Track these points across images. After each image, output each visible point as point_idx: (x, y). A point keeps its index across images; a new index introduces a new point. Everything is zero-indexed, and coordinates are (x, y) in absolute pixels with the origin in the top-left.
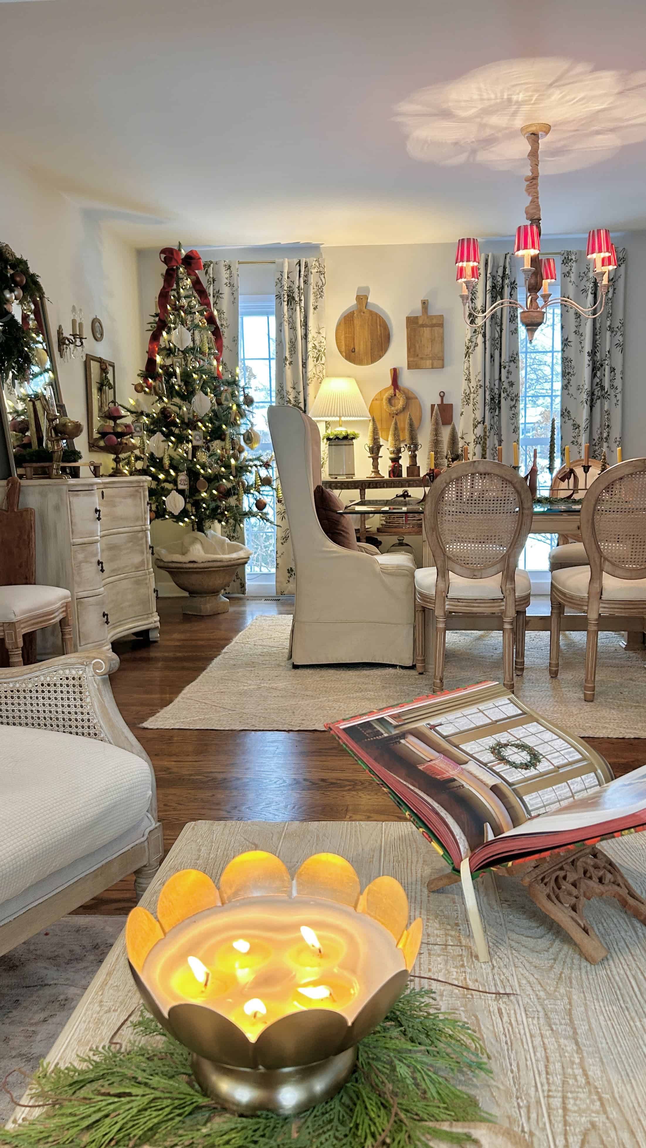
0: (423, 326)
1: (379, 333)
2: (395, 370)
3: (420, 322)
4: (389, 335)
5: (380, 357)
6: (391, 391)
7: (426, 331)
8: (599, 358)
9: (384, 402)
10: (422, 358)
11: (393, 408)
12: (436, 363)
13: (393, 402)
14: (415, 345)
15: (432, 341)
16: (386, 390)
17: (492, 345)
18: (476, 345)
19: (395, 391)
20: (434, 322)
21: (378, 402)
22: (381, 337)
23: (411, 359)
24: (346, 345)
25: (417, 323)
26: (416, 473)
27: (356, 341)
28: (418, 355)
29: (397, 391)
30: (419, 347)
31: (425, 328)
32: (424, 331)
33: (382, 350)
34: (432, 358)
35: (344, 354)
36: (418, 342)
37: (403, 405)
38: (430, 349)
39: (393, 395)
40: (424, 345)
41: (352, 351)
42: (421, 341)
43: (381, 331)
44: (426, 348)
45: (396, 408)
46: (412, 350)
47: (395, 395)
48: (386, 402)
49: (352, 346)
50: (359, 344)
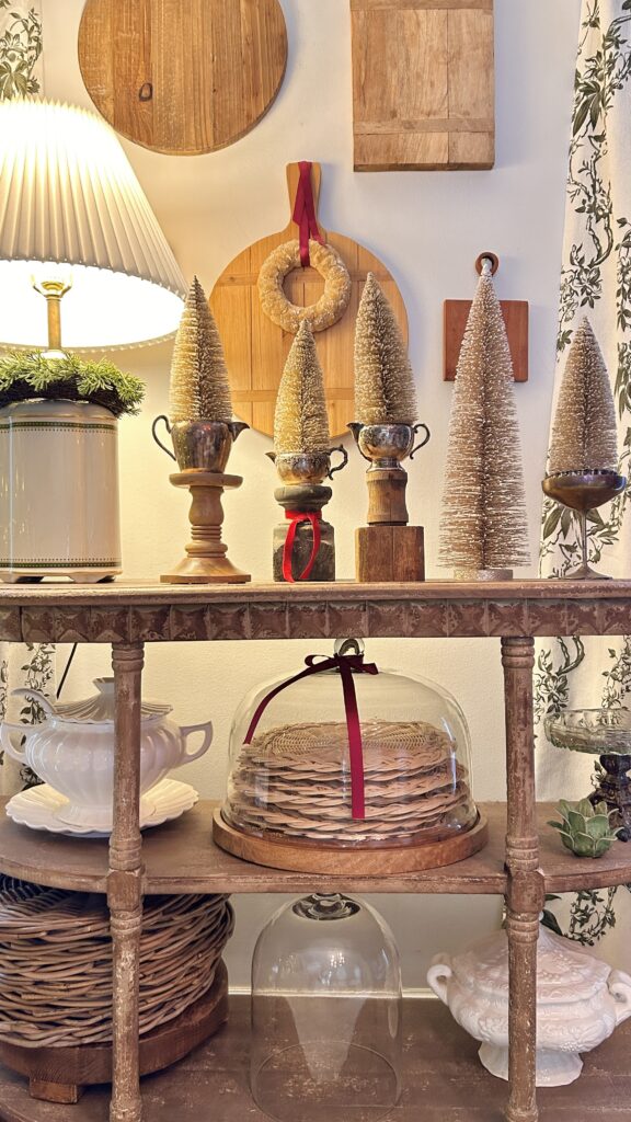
1: (245, 29)
2: (306, 170)
4: (283, 36)
5: (255, 121)
6: (294, 244)
7: (428, 24)
9: (265, 283)
10: (410, 126)
11: (295, 310)
12: (466, 149)
13: (297, 288)
14: (383, 75)
15: (452, 59)
16: (271, 242)
19: (304, 244)
21: (238, 290)
22: (252, 44)
23: (370, 127)
24: (116, 71)
26: (404, 562)
27: (157, 58)
28: (394, 114)
29: (312, 242)
30: (401, 82)
31: (421, 12)
32: (418, 24)
33: (256, 94)
34: (451, 127)
35: (110, 107)
36: (395, 65)
37: (336, 299)
38: (441, 89)
39: (298, 259)
40: (419, 76)
41: (142, 99)
42: (408, 60)
43: (252, 22)
44: (427, 88)
45: (309, 310)
46: (372, 92)
47: (305, 262)
48: (270, 289)
49: (141, 79)
50: (169, 71)
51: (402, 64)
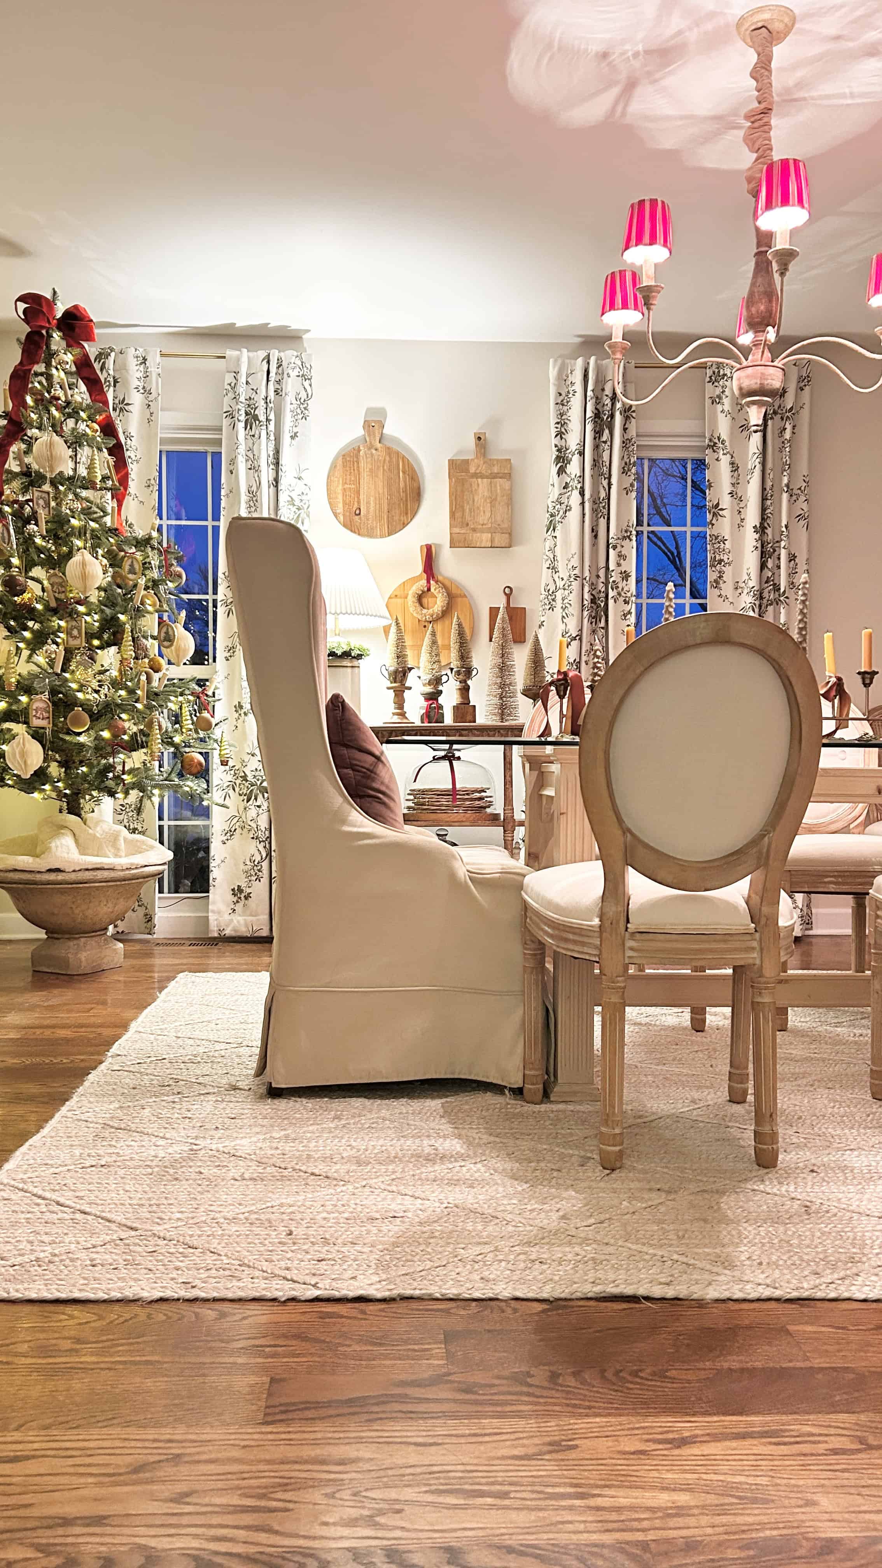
0: (476, 475)
1: (402, 485)
2: (429, 548)
3: (472, 470)
4: (419, 488)
5: (405, 525)
6: (424, 582)
7: (482, 485)
8: (770, 537)
9: (411, 600)
10: (474, 530)
11: (425, 611)
12: (500, 539)
13: (425, 601)
14: (463, 507)
15: (493, 501)
16: (414, 580)
17: (594, 511)
18: (568, 509)
19: (428, 582)
20: (496, 470)
21: (399, 601)
22: (405, 491)
23: (457, 530)
24: (344, 503)
25: (467, 471)
26: (469, 718)
27: (363, 497)
28: (467, 525)
29: (432, 582)
30: (470, 510)
31: (479, 480)
32: (478, 485)
33: (407, 514)
34: (492, 531)
35: (342, 518)
36: (468, 503)
37: (442, 607)
38: (488, 514)
39: (426, 589)
40: (478, 508)
41: (356, 515)
42: (474, 501)
43: (405, 482)
44: (482, 513)
45: (431, 611)
46: (458, 515)
47: (429, 590)
48: (413, 602)
49: (356, 506)
50: (368, 503)
51: (471, 502)
